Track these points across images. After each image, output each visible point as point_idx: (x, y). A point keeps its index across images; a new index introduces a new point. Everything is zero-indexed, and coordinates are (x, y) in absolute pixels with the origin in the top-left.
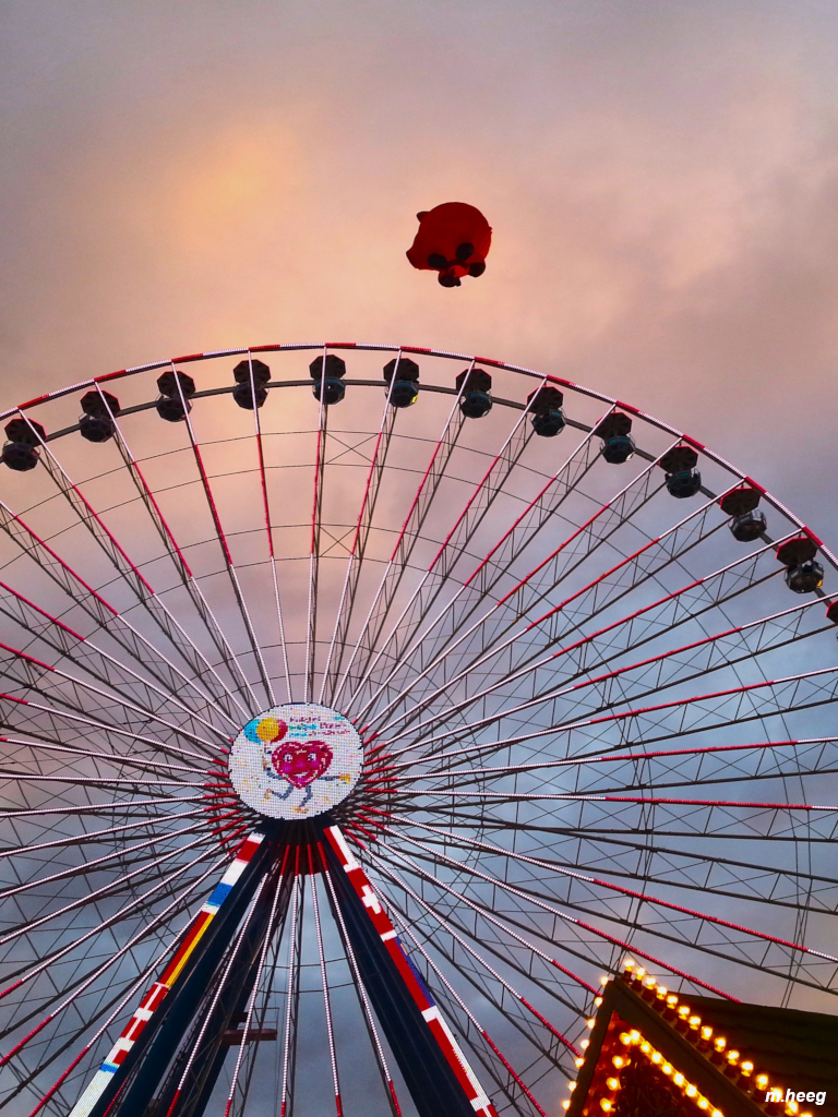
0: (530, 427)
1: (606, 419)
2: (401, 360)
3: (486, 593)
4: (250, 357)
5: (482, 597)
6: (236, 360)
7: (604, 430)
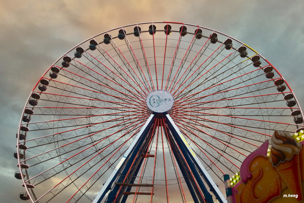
0: (210, 41)
1: (227, 40)
2: (183, 26)
3: (199, 74)
4: (153, 24)
5: (198, 75)
6: (150, 25)
7: (226, 43)
